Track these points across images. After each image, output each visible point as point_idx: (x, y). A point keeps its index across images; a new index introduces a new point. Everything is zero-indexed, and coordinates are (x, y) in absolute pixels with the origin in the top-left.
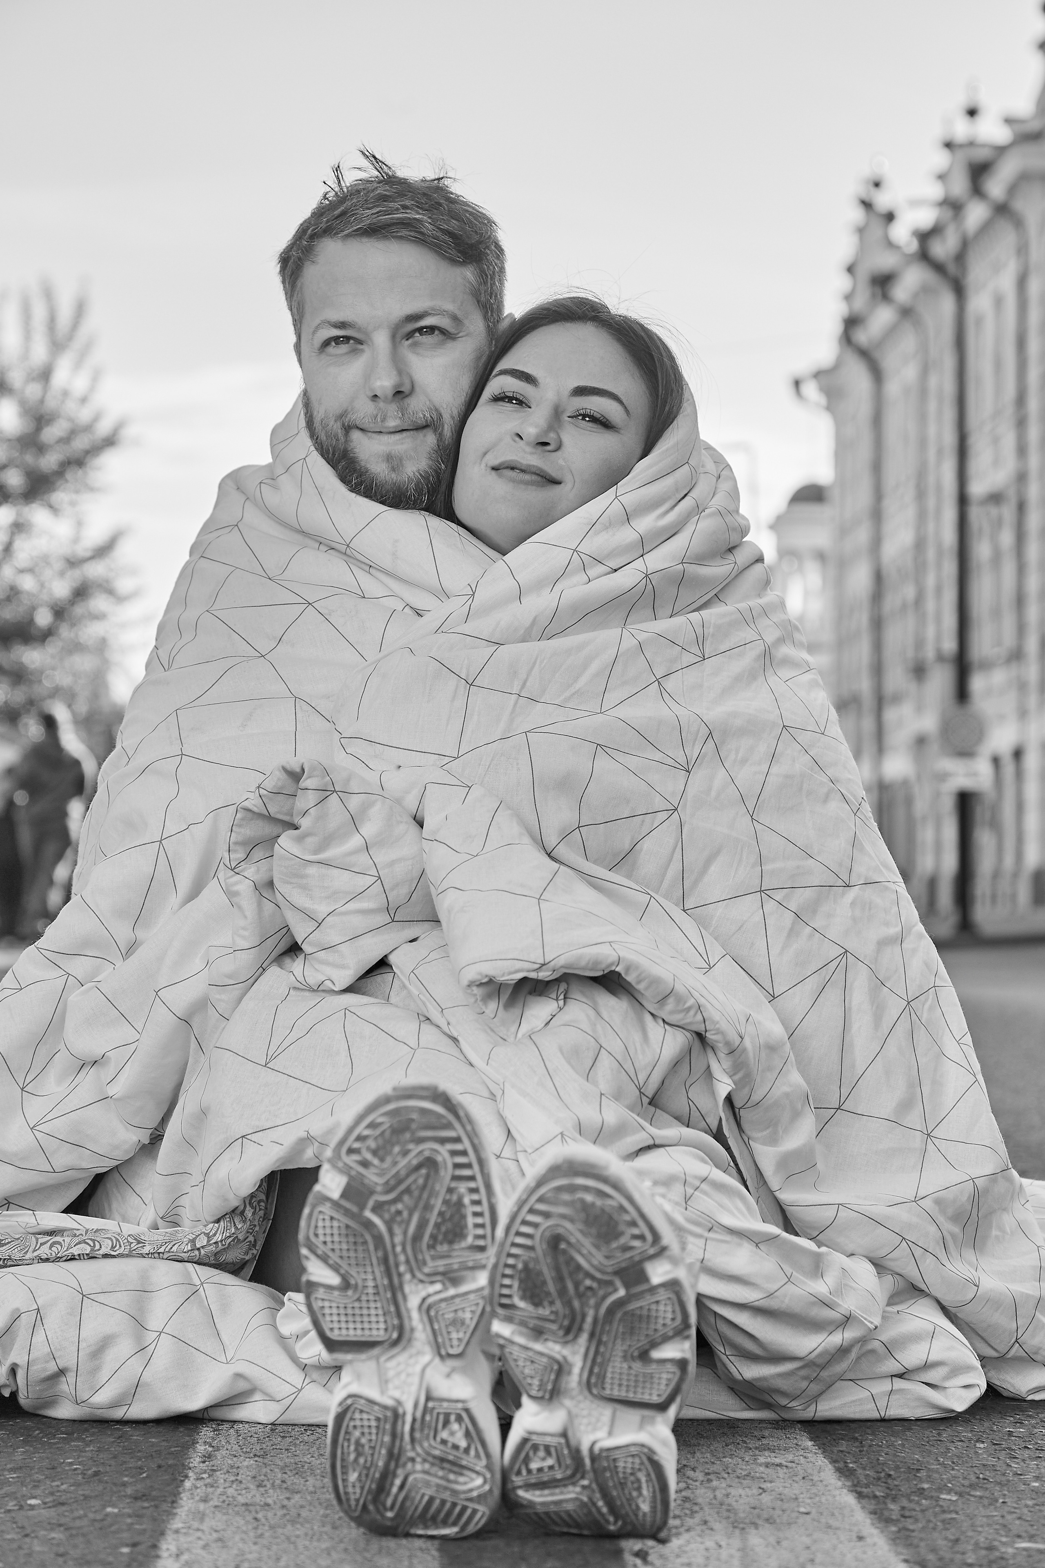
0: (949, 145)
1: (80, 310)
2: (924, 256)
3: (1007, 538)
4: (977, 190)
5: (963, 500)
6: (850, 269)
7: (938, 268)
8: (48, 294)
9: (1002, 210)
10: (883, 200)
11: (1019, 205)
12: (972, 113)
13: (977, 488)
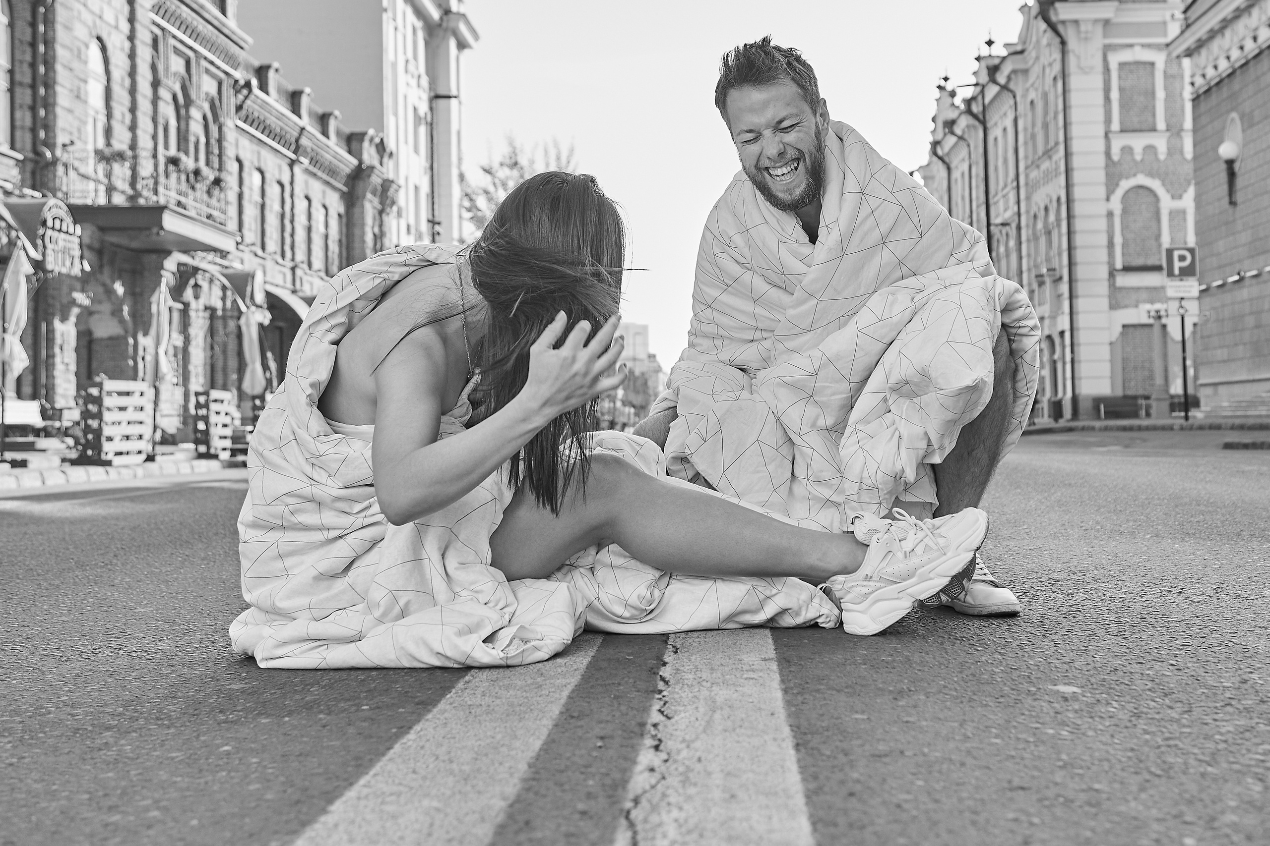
0: (978, 59)
1: (572, 151)
2: (969, 111)
3: (1012, 243)
4: (993, 80)
5: (989, 225)
6: (934, 120)
7: (975, 116)
8: (556, 145)
9: (1005, 88)
10: (949, 86)
11: (1012, 86)
12: (990, 43)
13: (996, 220)
